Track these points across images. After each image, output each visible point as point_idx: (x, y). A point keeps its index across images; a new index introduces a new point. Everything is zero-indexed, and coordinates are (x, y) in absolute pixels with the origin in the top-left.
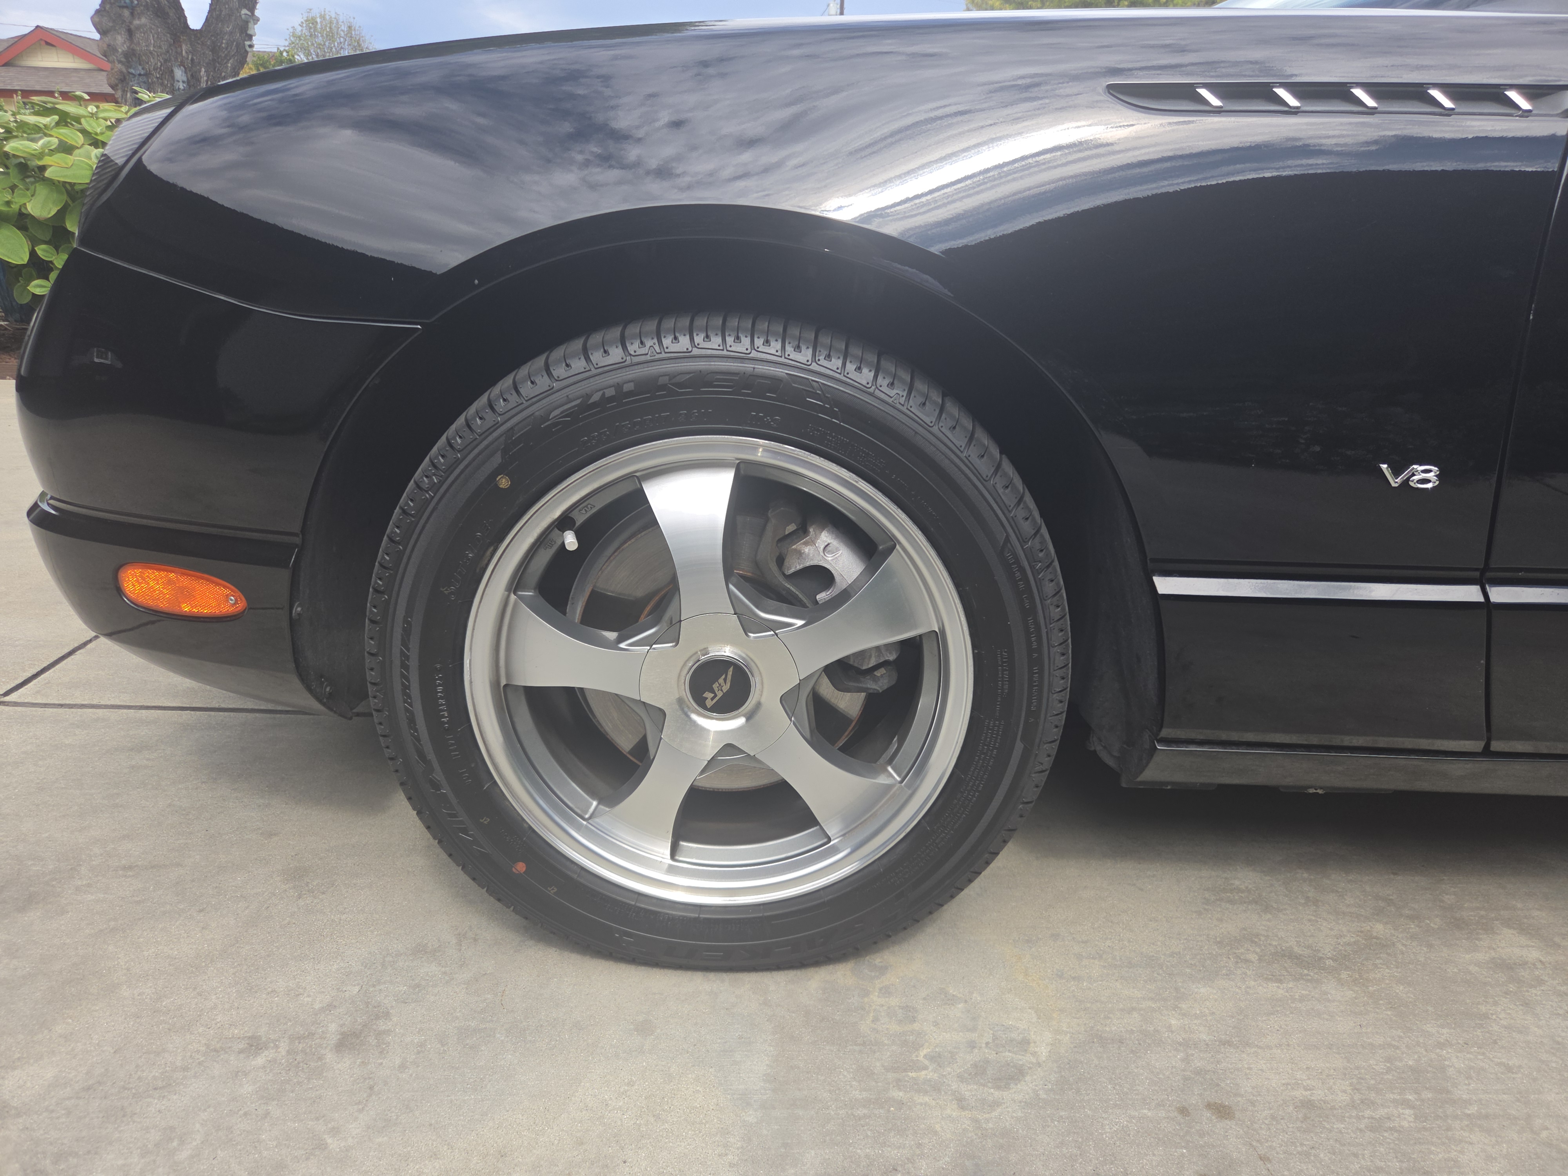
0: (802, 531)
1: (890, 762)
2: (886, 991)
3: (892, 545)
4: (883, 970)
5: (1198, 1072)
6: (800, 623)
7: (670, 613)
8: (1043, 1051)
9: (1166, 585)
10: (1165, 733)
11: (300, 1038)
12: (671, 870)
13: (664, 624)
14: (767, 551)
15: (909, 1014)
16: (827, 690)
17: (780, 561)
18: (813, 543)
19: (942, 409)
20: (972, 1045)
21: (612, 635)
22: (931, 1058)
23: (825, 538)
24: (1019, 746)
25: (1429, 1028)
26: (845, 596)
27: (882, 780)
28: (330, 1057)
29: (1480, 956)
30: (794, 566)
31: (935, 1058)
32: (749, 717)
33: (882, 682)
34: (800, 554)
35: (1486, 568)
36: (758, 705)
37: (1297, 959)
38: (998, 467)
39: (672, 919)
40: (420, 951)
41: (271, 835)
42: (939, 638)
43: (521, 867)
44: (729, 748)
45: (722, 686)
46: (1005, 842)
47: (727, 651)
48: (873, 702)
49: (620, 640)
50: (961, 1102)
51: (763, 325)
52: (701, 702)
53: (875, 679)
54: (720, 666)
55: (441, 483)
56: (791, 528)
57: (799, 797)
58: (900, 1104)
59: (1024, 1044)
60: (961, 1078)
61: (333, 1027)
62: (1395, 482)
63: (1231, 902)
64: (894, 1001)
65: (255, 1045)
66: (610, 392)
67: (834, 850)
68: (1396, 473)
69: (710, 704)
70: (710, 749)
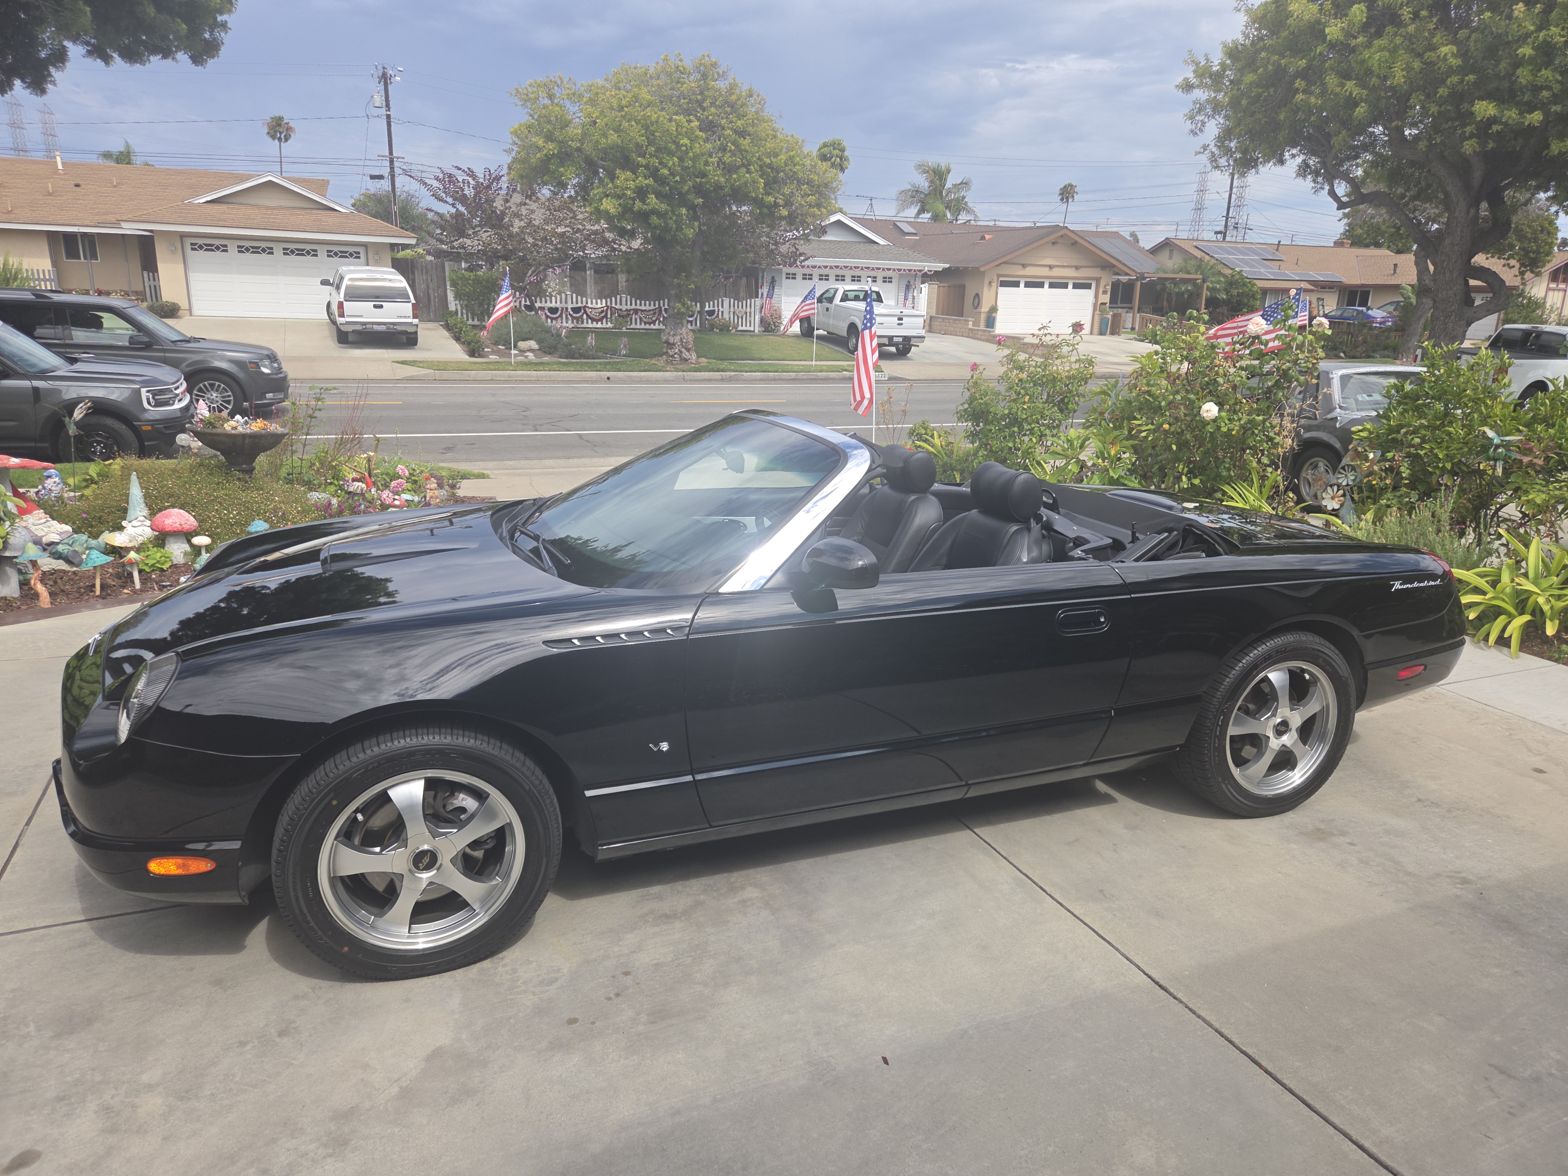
0: (452, 795)
1: (497, 875)
2: (504, 966)
3: (488, 795)
4: (503, 958)
5: (621, 964)
6: (455, 830)
7: (403, 836)
8: (565, 971)
9: (589, 793)
10: (599, 842)
11: (261, 1037)
12: (409, 937)
13: (400, 841)
14: (439, 803)
15: (514, 971)
16: (468, 850)
17: (444, 806)
18: (457, 799)
19: (501, 748)
20: (539, 975)
21: (378, 849)
22: (522, 983)
23: (462, 796)
24: (545, 860)
25: (707, 930)
26: (472, 816)
27: (494, 882)
28: (278, 1040)
29: (736, 900)
30: (450, 808)
31: (525, 983)
32: (438, 869)
33: (490, 845)
34: (452, 804)
35: (692, 770)
36: (441, 865)
37: (667, 916)
38: (524, 763)
39: (413, 957)
40: (296, 997)
41: (192, 969)
42: (510, 825)
43: (346, 949)
44: (431, 883)
45: (426, 860)
46: (545, 896)
47: (426, 847)
48: (487, 852)
49: (382, 850)
50: (534, 994)
51: (431, 730)
52: (418, 868)
53: (487, 844)
54: (424, 853)
55: (308, 807)
56: (448, 794)
57: (460, 896)
58: (512, 999)
59: (559, 970)
60: (534, 987)
61: (273, 1031)
62: (655, 749)
63: (647, 900)
64: (508, 968)
65: (242, 1044)
66: (376, 765)
67: (478, 914)
68: (655, 746)
69: (421, 868)
70: (424, 885)
